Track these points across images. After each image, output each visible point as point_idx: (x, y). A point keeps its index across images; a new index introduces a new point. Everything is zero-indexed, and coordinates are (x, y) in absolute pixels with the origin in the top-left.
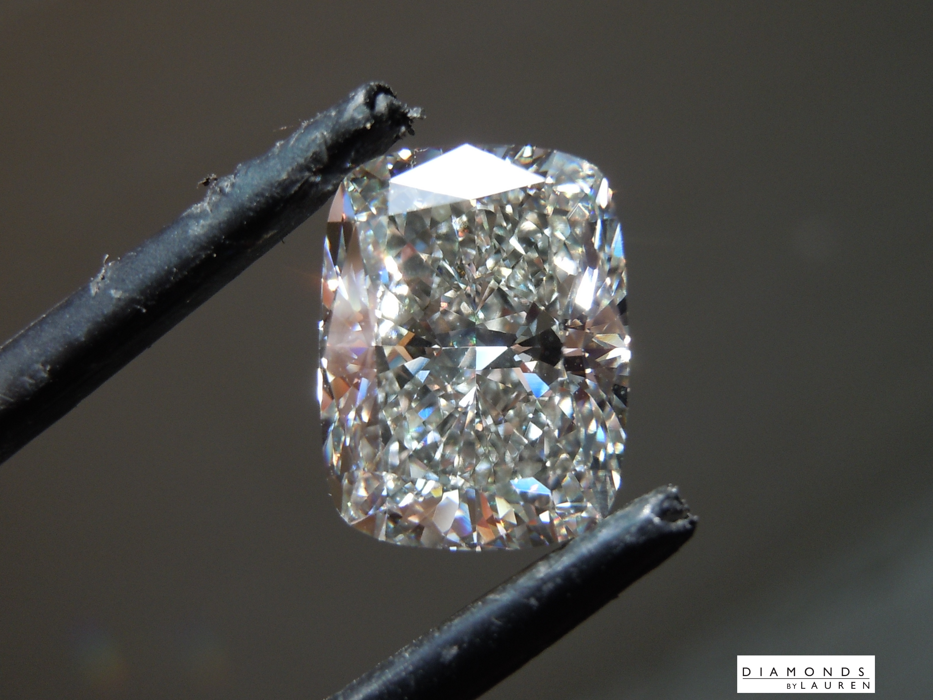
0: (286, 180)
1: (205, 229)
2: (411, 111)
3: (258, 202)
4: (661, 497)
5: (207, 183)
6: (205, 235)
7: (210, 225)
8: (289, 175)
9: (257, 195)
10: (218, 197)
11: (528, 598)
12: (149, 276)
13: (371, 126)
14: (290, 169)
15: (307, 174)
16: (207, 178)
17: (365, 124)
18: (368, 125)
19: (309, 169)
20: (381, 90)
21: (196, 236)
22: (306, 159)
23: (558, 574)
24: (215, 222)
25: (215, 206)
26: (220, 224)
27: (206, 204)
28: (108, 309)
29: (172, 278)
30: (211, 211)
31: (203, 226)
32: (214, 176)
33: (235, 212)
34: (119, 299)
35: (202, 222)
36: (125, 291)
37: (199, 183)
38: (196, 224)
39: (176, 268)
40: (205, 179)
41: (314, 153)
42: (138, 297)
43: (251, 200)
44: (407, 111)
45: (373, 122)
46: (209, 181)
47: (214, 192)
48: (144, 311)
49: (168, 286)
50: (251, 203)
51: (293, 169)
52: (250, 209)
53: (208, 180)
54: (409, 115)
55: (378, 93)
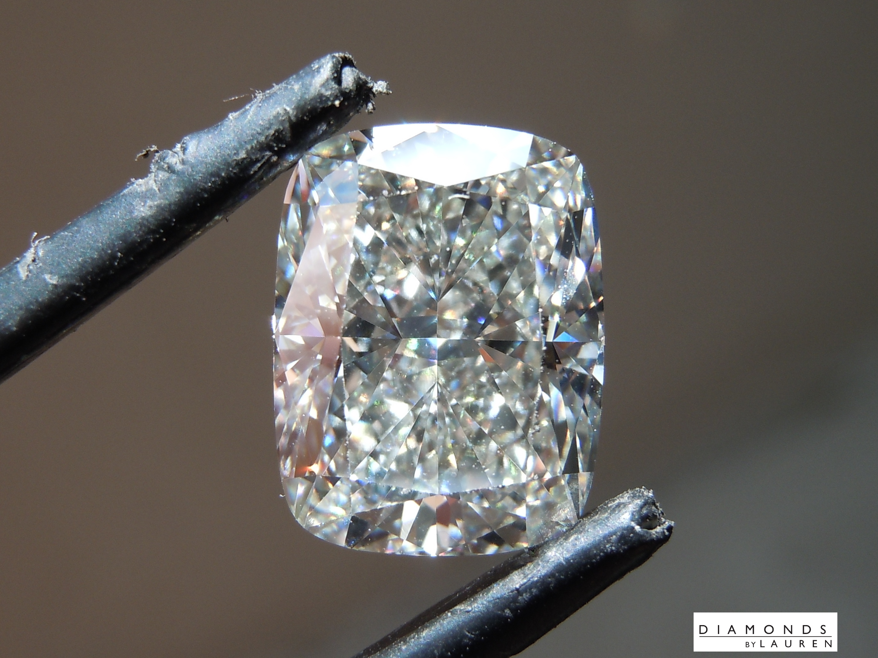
0: (244, 159)
1: (154, 211)
2: (375, 84)
3: (214, 182)
4: (639, 502)
5: (146, 155)
6: (153, 216)
7: (158, 206)
8: (247, 153)
9: (212, 175)
10: (167, 175)
11: (502, 609)
12: (90, 261)
13: (340, 104)
14: (249, 147)
15: (268, 153)
16: (147, 150)
17: (334, 100)
18: (337, 103)
19: (269, 148)
20: (346, 62)
21: (143, 218)
22: (267, 137)
23: (534, 584)
24: (165, 202)
25: (164, 185)
26: (170, 205)
27: (152, 182)
28: (43, 296)
29: (116, 264)
30: (159, 190)
31: (151, 207)
32: (154, 148)
33: (187, 192)
34: (55, 286)
35: (149, 202)
36: (61, 276)
37: (138, 156)
38: (142, 204)
39: (121, 253)
40: (145, 151)
41: (276, 131)
42: (77, 284)
43: (205, 180)
44: (372, 85)
45: (342, 99)
46: (149, 153)
47: (161, 168)
48: (84, 299)
49: (111, 273)
50: (206, 183)
51: (252, 147)
52: (204, 190)
53: (147, 152)
54: (374, 90)
55: (343, 66)
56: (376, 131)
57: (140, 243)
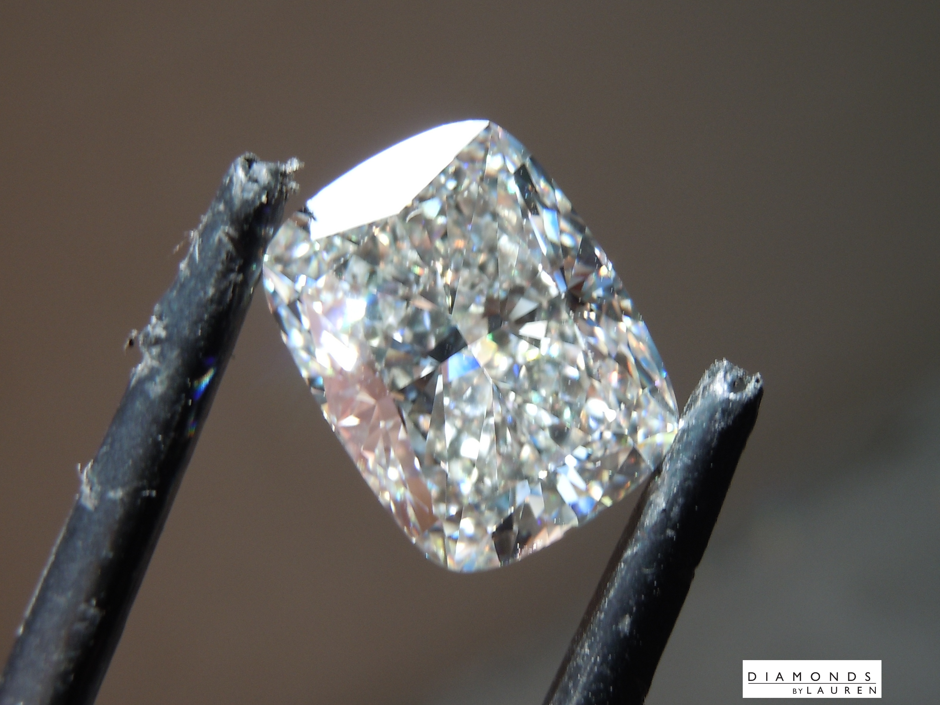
0: (215, 294)
1: (166, 383)
2: (286, 167)
3: (201, 329)
5: (131, 343)
6: (168, 388)
7: (168, 377)
8: (215, 288)
9: (196, 323)
10: (158, 347)
11: (663, 532)
13: (267, 198)
14: (213, 281)
15: (232, 276)
16: (130, 338)
17: (260, 199)
18: (264, 199)
19: (230, 270)
20: (250, 162)
21: (161, 395)
22: (223, 263)
24: (171, 371)
25: (161, 357)
27: (149, 361)
28: (119, 512)
29: (163, 446)
30: (159, 363)
31: (161, 382)
32: (133, 332)
34: (122, 500)
35: (158, 379)
36: (123, 486)
37: (124, 349)
38: (153, 384)
39: (161, 435)
40: (128, 340)
42: (139, 484)
43: (193, 330)
44: (283, 169)
45: (266, 193)
46: (133, 339)
47: (150, 346)
48: (154, 493)
49: (162, 457)
50: (195, 332)
51: (216, 279)
52: (198, 340)
53: (131, 340)
54: (288, 171)
55: (250, 166)
56: (312, 204)
57: (172, 417)
